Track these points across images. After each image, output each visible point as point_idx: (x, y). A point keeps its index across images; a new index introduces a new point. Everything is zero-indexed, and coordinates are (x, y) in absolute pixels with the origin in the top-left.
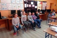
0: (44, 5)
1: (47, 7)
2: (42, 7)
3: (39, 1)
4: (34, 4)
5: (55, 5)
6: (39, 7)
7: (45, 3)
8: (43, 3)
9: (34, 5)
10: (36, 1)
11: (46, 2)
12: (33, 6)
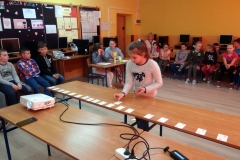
0: (91, 20)
1: (102, 29)
2: (80, 29)
3: (63, 6)
4: (38, 17)
5: (138, 21)
6: (67, 30)
7: (90, 13)
8: (84, 14)
9: (40, 22)
10: (49, 6)
11: (97, 9)
12: (37, 24)
